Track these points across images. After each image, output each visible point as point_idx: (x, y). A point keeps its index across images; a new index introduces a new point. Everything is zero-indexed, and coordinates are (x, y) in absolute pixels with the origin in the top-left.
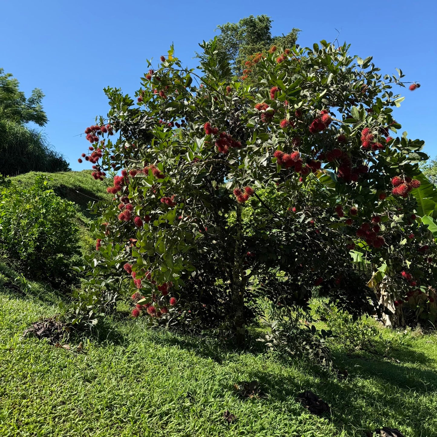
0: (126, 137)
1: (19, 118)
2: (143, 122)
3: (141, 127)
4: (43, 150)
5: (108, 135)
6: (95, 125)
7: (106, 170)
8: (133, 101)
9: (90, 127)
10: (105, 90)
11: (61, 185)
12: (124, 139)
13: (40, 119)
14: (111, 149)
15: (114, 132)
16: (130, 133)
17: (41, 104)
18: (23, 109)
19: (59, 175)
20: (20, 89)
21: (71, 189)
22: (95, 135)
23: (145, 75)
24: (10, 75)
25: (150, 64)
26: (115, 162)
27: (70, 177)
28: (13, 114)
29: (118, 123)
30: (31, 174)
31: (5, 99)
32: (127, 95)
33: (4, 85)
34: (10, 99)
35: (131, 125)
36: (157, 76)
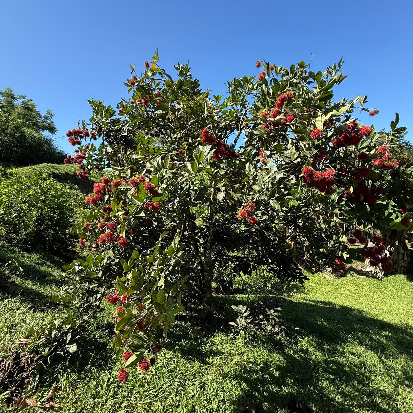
0: (108, 142)
1: (37, 128)
2: (125, 129)
3: (123, 133)
4: (54, 150)
5: (91, 139)
6: (77, 129)
7: (90, 169)
8: (115, 112)
9: (71, 130)
10: (89, 101)
11: (65, 173)
12: (106, 143)
13: (52, 129)
14: (95, 153)
15: (97, 137)
16: (112, 139)
17: (53, 120)
18: (39, 122)
19: (64, 166)
20: (37, 109)
21: (72, 176)
22: (77, 139)
23: (128, 80)
24: (31, 100)
25: (133, 70)
26: (99, 163)
27: (72, 167)
28: (32, 125)
29: (101, 128)
30: (44, 165)
31: (27, 115)
32: (110, 106)
33: (25, 106)
34: (30, 115)
35: (113, 131)
36: (140, 84)
